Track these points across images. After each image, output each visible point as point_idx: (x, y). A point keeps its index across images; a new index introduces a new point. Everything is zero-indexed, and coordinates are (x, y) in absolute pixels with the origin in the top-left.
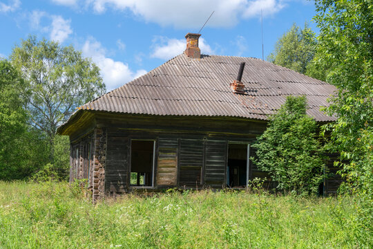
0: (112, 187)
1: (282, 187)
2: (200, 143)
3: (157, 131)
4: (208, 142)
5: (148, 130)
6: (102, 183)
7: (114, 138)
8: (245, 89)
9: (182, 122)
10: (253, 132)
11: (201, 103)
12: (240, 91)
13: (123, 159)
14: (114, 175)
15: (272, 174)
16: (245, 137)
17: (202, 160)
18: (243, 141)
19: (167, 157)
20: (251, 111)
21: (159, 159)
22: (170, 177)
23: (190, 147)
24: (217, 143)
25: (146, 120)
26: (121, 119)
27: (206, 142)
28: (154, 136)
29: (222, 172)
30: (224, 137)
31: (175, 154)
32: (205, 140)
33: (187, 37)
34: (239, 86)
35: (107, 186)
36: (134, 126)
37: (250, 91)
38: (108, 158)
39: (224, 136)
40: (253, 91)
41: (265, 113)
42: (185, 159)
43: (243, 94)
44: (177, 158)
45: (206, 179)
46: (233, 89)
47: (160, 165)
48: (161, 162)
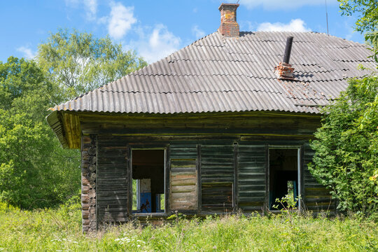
0: (108, 216)
1: (345, 207)
2: (228, 150)
3: (166, 136)
4: (240, 148)
5: (154, 135)
6: (93, 211)
7: (107, 148)
8: (296, 74)
9: (201, 122)
10: (304, 131)
11: (228, 95)
12: (288, 76)
13: (121, 176)
14: (110, 198)
15: (331, 189)
16: (293, 139)
17: (233, 172)
18: (291, 144)
19: (182, 171)
20: (300, 102)
21: (173, 174)
22: (189, 198)
23: (214, 156)
24: (252, 148)
25: (151, 122)
26: (116, 122)
27: (237, 148)
28: (163, 143)
29: (262, 188)
30: (263, 140)
31: (194, 167)
32: (235, 146)
33: (220, 9)
34: (286, 69)
35: (100, 214)
36: (135, 131)
37: (302, 76)
38: (100, 175)
39: (263, 138)
40: (307, 76)
41: (319, 104)
42: (207, 173)
43: (292, 81)
44: (196, 171)
45: (239, 199)
46: (278, 74)
47: (173, 183)
48: (174, 179)
